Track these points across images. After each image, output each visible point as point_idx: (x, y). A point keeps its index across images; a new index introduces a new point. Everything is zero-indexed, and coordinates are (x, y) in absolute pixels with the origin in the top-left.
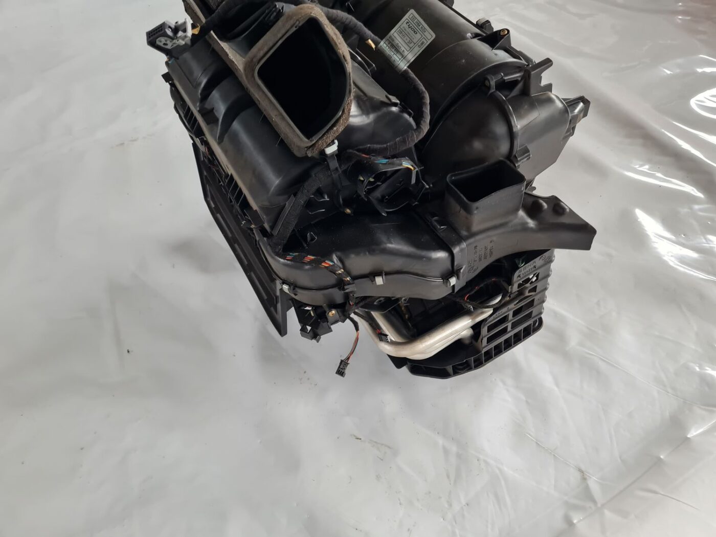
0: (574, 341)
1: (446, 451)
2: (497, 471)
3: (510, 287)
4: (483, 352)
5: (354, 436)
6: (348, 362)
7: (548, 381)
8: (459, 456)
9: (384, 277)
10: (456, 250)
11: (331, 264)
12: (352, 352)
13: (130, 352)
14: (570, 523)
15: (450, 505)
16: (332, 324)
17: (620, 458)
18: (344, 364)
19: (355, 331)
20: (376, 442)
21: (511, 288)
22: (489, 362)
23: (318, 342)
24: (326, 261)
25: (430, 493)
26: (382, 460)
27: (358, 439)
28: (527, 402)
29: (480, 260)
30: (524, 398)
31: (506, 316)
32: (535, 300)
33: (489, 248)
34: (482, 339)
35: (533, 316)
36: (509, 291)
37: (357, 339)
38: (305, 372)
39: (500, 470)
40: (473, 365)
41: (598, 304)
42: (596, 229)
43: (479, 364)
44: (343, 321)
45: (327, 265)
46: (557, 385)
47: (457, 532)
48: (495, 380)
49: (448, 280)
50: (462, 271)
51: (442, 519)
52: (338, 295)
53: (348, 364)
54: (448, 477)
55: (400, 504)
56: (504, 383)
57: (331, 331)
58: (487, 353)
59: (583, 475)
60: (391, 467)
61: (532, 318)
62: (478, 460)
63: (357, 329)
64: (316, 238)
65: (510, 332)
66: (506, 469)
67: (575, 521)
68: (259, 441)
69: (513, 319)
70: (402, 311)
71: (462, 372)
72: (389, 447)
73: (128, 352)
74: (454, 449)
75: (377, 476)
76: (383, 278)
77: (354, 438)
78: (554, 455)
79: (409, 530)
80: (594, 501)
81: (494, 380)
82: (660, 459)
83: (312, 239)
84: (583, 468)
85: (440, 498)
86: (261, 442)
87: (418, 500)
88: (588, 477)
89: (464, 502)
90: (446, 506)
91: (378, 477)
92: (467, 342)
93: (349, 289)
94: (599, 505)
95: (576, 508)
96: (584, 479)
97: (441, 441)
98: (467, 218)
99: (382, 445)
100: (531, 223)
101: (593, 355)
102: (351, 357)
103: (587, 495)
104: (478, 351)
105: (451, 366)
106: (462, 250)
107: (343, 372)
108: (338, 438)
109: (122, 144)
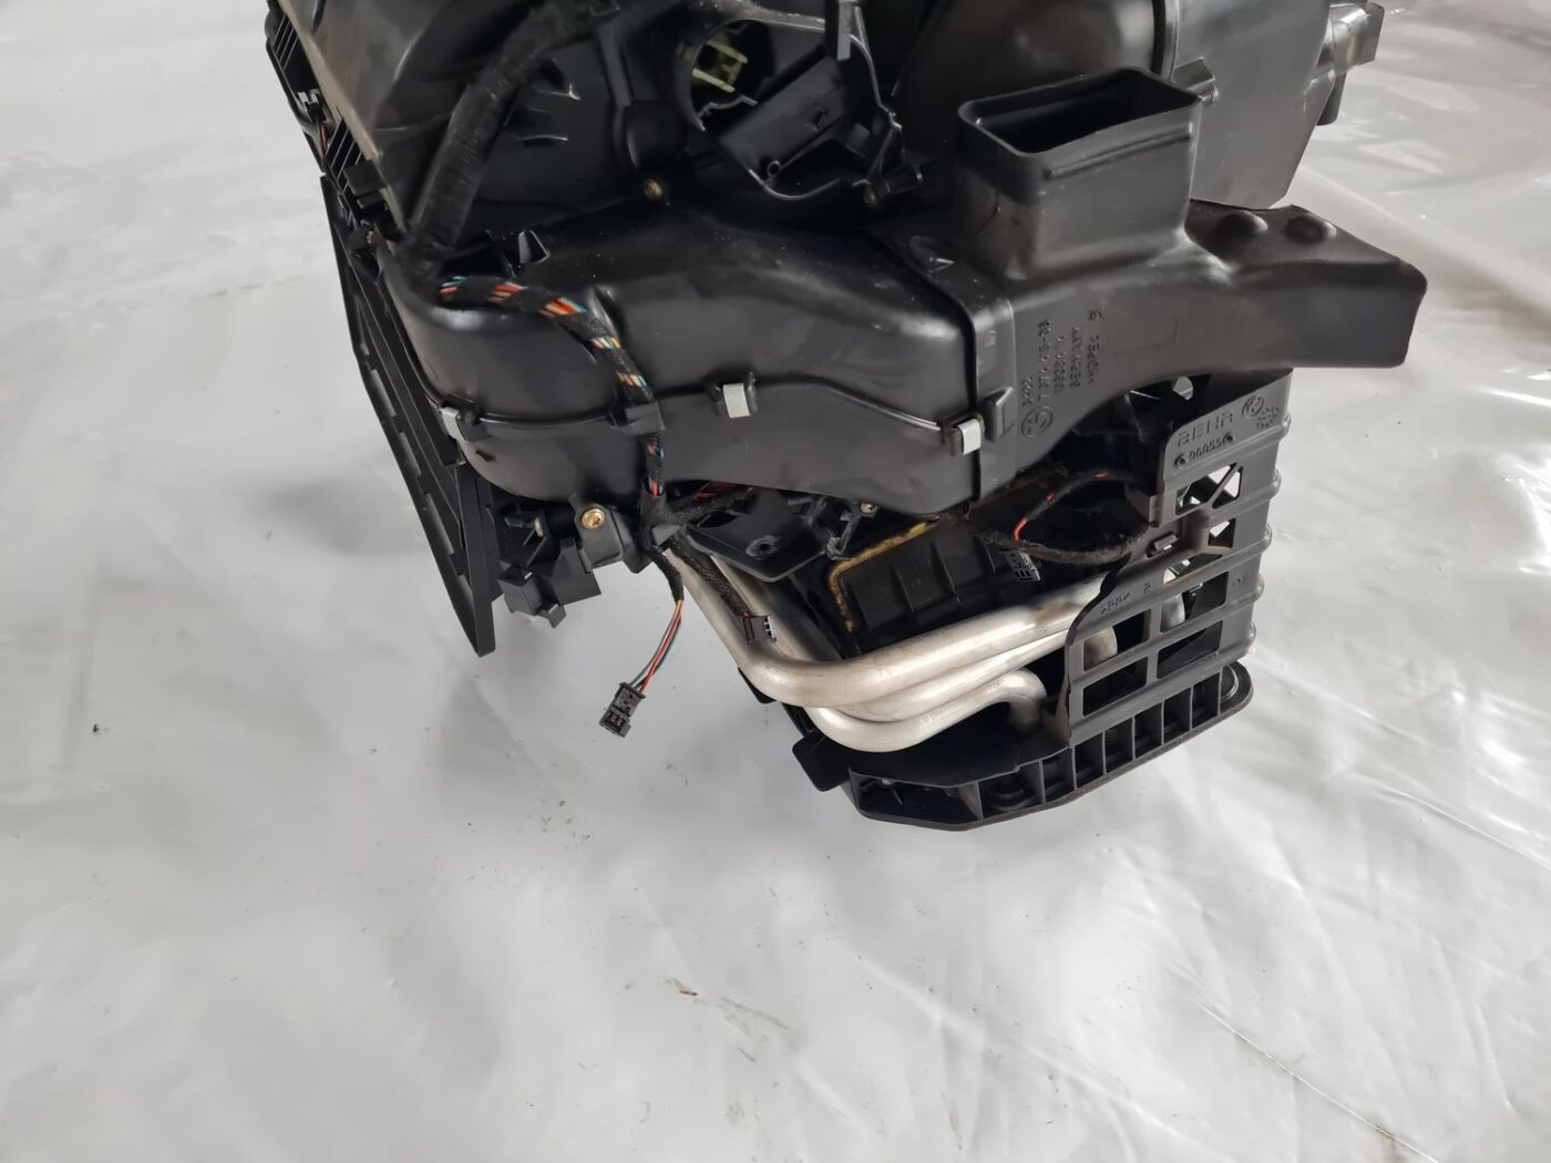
0: (1343, 757)
1: (952, 1045)
2: (1112, 1116)
3: (1153, 499)
4: (1073, 744)
5: (677, 983)
6: (644, 693)
7: (1271, 862)
8: (991, 1062)
9: (750, 388)
10: (982, 322)
11: (578, 309)
12: (656, 664)
13: (99, 731)
16: (597, 564)
17: (1511, 1098)
18: (629, 696)
19: (672, 599)
20: (739, 1006)
21: (1158, 504)
22: (1092, 788)
23: (554, 624)
24: (563, 300)
26: (753, 1060)
27: (686, 993)
28: (1207, 918)
29: (1058, 386)
30: (1196, 906)
31: (1142, 615)
32: (1231, 580)
33: (1085, 340)
34: (1069, 692)
35: (1223, 645)
36: (1151, 519)
37: (676, 622)
38: (562, 803)
39: (1122, 1113)
40: (1043, 792)
41: (1409, 669)
42: (1426, 276)
43: (1061, 789)
44: (637, 567)
45: (562, 312)
46: (1300, 877)
48: (1110, 851)
49: (955, 426)
50: (999, 402)
52: (608, 449)
53: (642, 697)
54: (954, 1124)
56: (1136, 860)
57: (596, 591)
58: (1086, 753)
59: (1394, 1148)
60: (776, 1084)
61: (1223, 652)
62: (1051, 1078)
63: (678, 594)
64: (548, 254)
65: (1154, 686)
66: (1139, 1111)
68: (390, 982)
69: (1163, 639)
70: (837, 606)
71: (1010, 809)
72: (780, 1025)
73: (95, 729)
74: (976, 1038)
75: (731, 1108)
76: (746, 389)
77: (677, 989)
78: (1295, 1079)
81: (1105, 851)
83: (536, 253)
84: (1391, 1123)
86: (394, 984)
88: (1407, 1155)
91: (734, 1112)
92: (1027, 718)
93: (641, 419)
97: (937, 1014)
98: (1016, 222)
99: (758, 1013)
100: (1219, 267)
101: (1403, 798)
102: (651, 679)
104: (1059, 742)
105: (976, 783)
106: (1000, 327)
107: (624, 722)
108: (628, 987)
109: (222, 293)
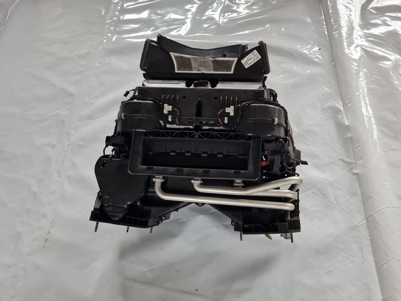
1: (314, 193)
8: (318, 190)
14: (357, 174)
15: (333, 204)
17: (342, 147)
25: (325, 207)
28: (309, 158)
30: (307, 158)
39: (329, 181)
46: (309, 146)
47: (343, 207)
51: (336, 209)
54: (323, 198)
55: (325, 218)
62: (322, 185)
66: (329, 179)
67: (357, 172)
73: (197, 290)
74: (314, 190)
78: (332, 163)
79: (335, 221)
80: (352, 163)
82: (350, 137)
84: (340, 159)
85: (329, 205)
87: (326, 212)
89: (334, 199)
90: (332, 205)
94: (354, 163)
95: (351, 169)
96: (343, 161)
103: (349, 164)
